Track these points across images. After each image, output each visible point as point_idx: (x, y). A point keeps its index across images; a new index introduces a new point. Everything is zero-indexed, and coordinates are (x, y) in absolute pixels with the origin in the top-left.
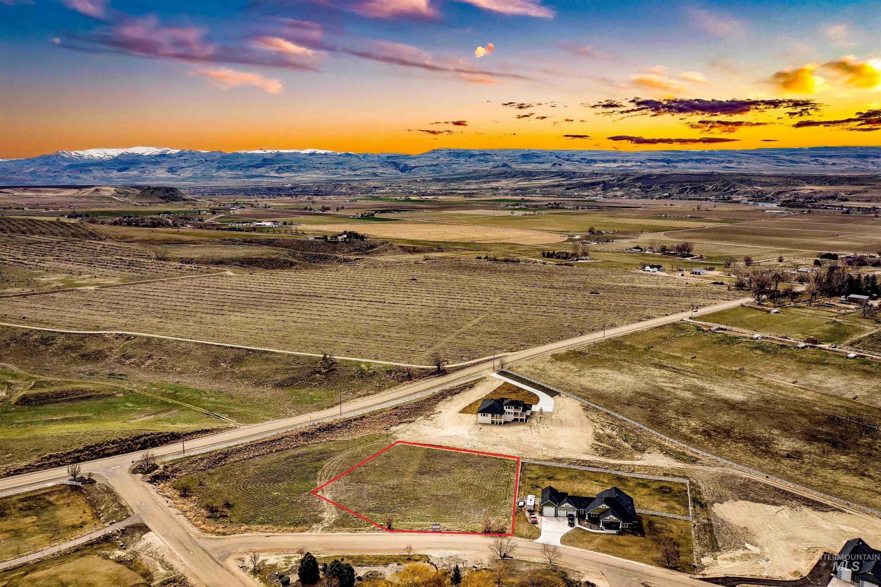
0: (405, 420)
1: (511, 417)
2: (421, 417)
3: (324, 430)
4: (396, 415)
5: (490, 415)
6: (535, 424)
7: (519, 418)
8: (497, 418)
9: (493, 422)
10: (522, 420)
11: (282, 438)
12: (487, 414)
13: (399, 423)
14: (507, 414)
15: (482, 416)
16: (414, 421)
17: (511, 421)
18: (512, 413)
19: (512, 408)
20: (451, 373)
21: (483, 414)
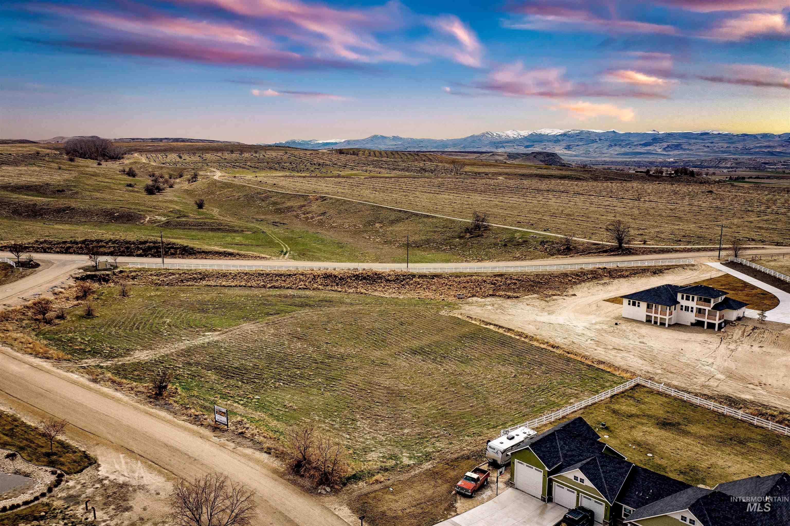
0: (503, 293)
1: (691, 317)
3: (365, 278)
5: (644, 305)
6: (737, 337)
7: (706, 320)
9: (649, 321)
10: (711, 326)
12: (639, 303)
13: (490, 295)
14: (682, 309)
15: (629, 304)
16: (517, 297)
17: (689, 324)
18: (692, 308)
19: (693, 300)
20: (639, 254)
21: (631, 301)
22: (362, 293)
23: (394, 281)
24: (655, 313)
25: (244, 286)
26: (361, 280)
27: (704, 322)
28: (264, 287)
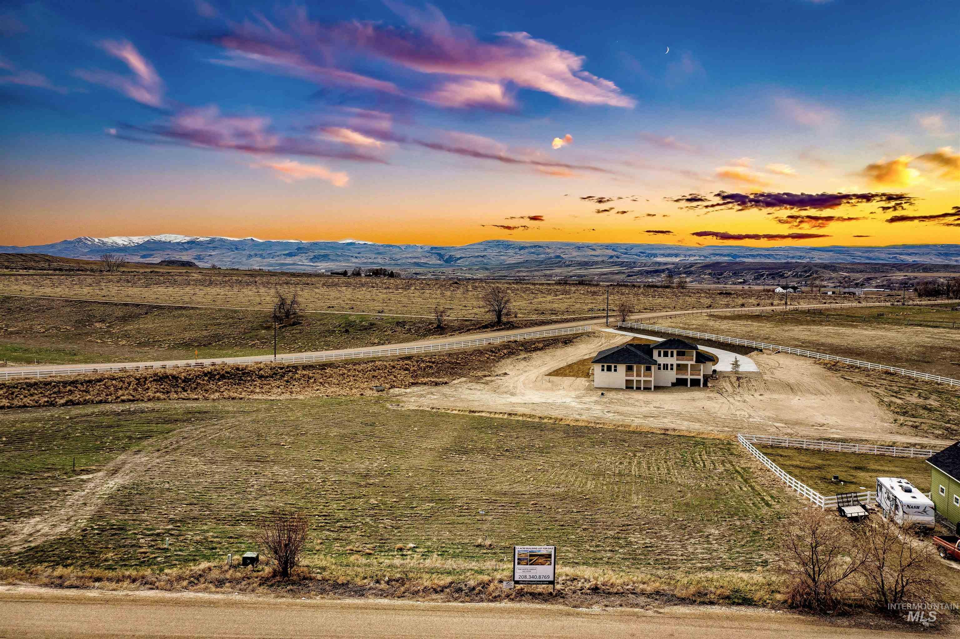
0: (425, 380)
1: (671, 376)
2: (463, 379)
3: (223, 377)
4: (406, 369)
5: (622, 368)
6: (730, 389)
7: (689, 377)
8: (638, 375)
9: (630, 384)
10: (695, 383)
11: (100, 380)
12: (615, 367)
13: (413, 384)
14: (659, 369)
15: (603, 370)
16: (446, 383)
17: (670, 385)
18: (672, 365)
19: (672, 356)
20: (522, 328)
21: (606, 365)
22: (233, 399)
23: (272, 377)
24: (637, 376)
25: (9, 407)
26: (219, 380)
27: (687, 379)
28: (52, 404)
